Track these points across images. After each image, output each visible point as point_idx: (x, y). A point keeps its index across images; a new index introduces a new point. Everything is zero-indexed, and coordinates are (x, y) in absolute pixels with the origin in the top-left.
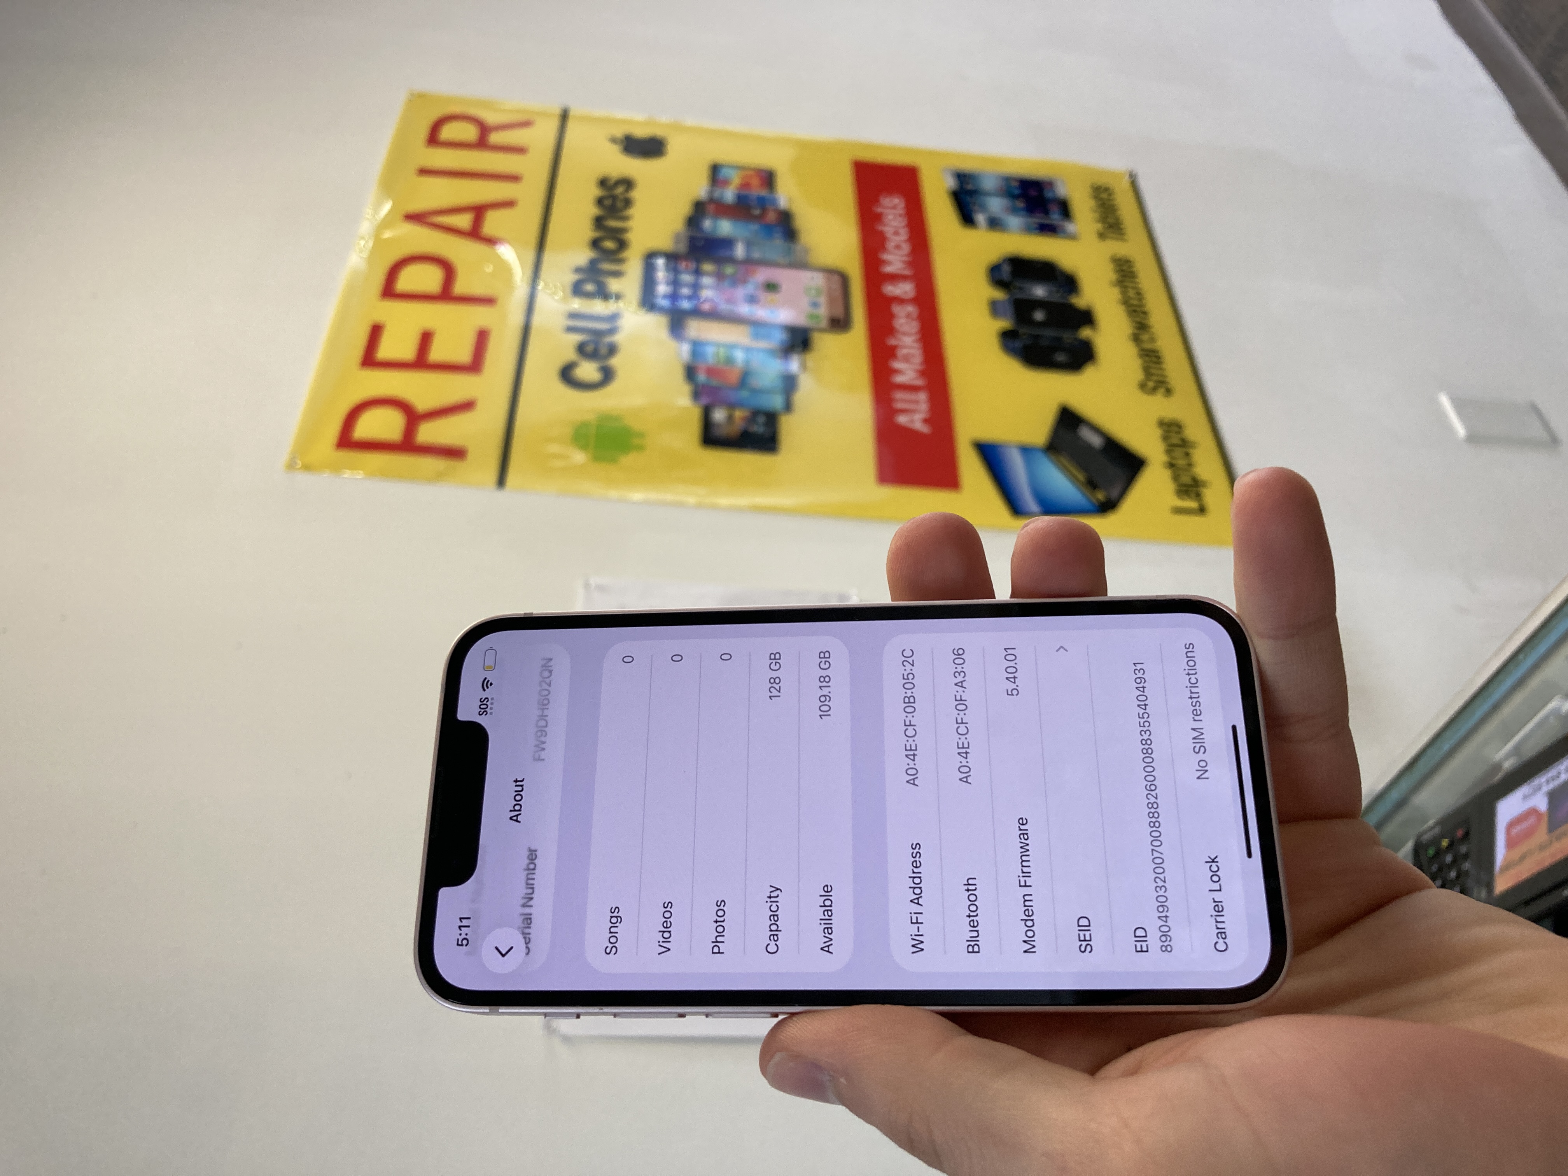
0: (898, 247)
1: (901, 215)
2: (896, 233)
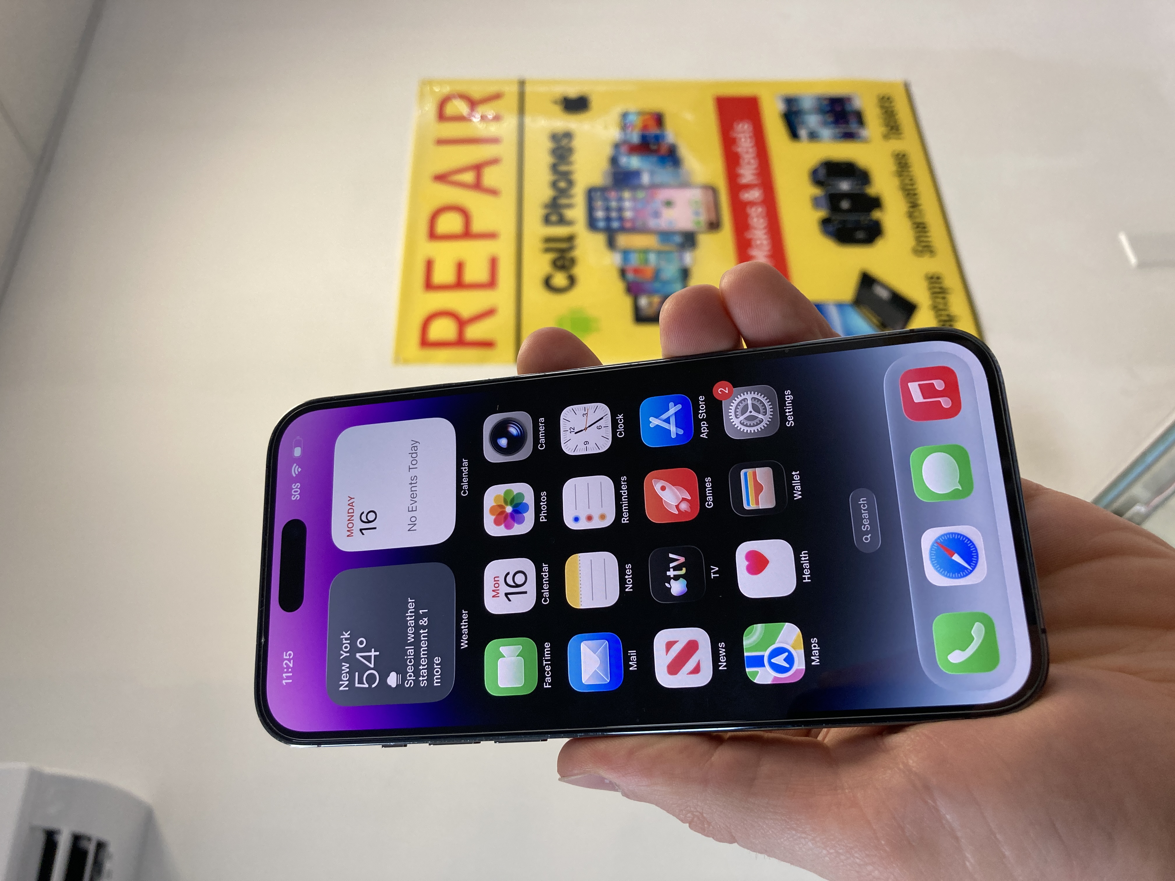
0: (749, 163)
1: (750, 137)
2: (747, 152)
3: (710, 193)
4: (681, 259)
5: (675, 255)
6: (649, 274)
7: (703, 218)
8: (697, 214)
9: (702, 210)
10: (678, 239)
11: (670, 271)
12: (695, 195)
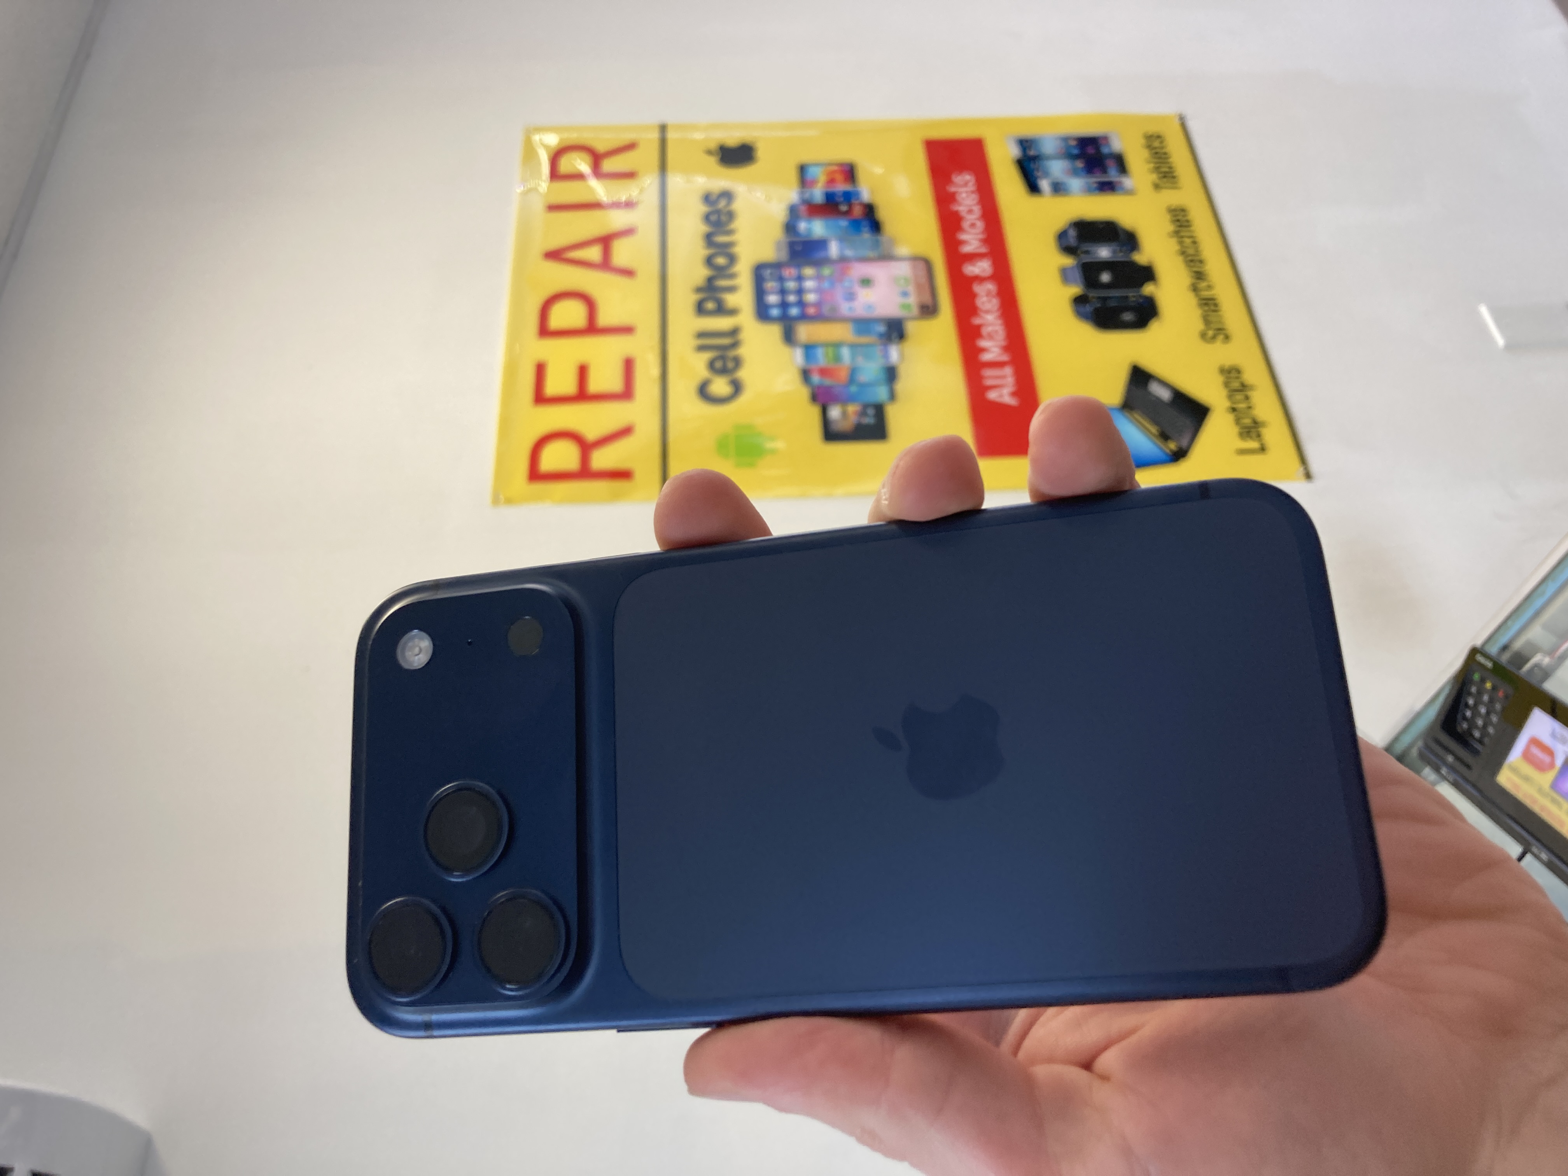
0: (973, 226)
1: (973, 192)
2: (970, 211)
3: (921, 266)
4: (886, 355)
5: (878, 350)
6: (844, 375)
7: (912, 300)
8: (905, 294)
9: (911, 289)
10: (881, 328)
11: (870, 370)
12: (903, 269)
